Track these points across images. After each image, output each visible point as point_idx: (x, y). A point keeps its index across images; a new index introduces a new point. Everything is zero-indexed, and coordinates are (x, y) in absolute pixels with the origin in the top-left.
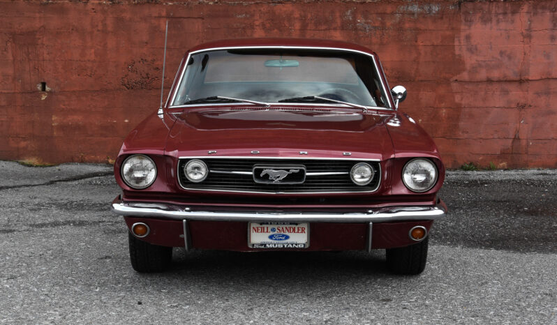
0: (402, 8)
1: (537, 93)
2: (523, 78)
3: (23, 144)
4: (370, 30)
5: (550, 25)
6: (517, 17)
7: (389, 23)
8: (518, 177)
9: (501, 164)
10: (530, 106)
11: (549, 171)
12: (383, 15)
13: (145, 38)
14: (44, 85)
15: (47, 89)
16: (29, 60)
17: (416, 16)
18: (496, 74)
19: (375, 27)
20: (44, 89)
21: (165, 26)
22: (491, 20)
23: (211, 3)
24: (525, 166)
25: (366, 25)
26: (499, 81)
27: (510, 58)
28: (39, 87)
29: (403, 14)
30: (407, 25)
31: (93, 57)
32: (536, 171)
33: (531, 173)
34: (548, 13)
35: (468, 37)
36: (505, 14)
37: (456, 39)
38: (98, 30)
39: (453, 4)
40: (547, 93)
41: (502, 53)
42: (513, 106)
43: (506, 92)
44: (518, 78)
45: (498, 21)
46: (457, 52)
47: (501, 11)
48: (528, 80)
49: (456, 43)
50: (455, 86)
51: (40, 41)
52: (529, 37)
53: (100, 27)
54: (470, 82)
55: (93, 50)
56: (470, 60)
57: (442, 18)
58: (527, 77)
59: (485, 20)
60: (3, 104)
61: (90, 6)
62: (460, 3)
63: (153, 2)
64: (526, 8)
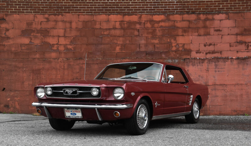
0: (165, 61)
1: (212, 90)
5: (215, 67)
6: (203, 64)
8: (207, 118)
11: (217, 116)
13: (78, 71)
16: (38, 79)
21: (85, 66)
22: (195, 65)
23: (101, 59)
24: (209, 115)
27: (202, 77)
31: (59, 78)
32: (213, 116)
33: (211, 117)
34: (213, 63)
36: (200, 63)
39: (182, 60)
40: (215, 89)
41: (199, 76)
45: (197, 65)
47: (198, 62)
48: (208, 85)
51: (42, 73)
52: (208, 71)
53: (62, 67)
55: (60, 75)
57: (179, 64)
58: (208, 84)
59: (193, 65)
60: (28, 94)
61: (59, 60)
62: (185, 59)
63: (81, 58)
64: (206, 61)
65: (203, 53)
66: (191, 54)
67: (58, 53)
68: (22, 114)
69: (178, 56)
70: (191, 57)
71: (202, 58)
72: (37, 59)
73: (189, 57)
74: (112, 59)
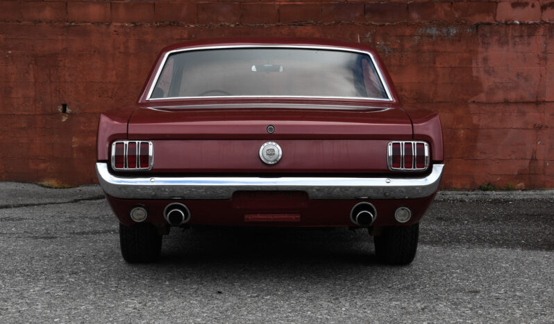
0: (420, 31)
2: (539, 99)
3: (42, 166)
4: (389, 52)
6: (533, 40)
7: (407, 45)
8: (537, 197)
9: (519, 185)
10: (547, 127)
12: (402, 37)
14: (64, 106)
15: (68, 110)
16: (51, 82)
17: (434, 38)
18: (513, 96)
19: (394, 49)
20: (64, 111)
22: (507, 43)
23: (232, 26)
24: (542, 187)
25: (385, 47)
26: (516, 103)
27: (526, 79)
28: (60, 109)
29: (422, 36)
30: (426, 48)
31: (114, 79)
33: (550, 193)
35: (485, 60)
36: (521, 36)
37: (474, 61)
38: (120, 52)
39: (471, 27)
41: (518, 75)
42: (530, 127)
43: (523, 114)
44: (534, 100)
45: (515, 44)
46: (475, 74)
47: (517, 34)
48: (544, 102)
49: (474, 65)
50: (472, 107)
51: (61, 63)
52: (545, 59)
53: (122, 49)
54: (488, 103)
55: (114, 72)
56: (487, 82)
57: (459, 41)
58: (543, 99)
59: (503, 42)
60: (24, 125)
61: (112, 28)
62: (477, 26)
63: (174, 24)
64: (541, 31)
65: (533, 6)
66: (498, 10)
67: (109, 5)
68: (8, 183)
69: (457, 16)
70: (498, 19)
71: (531, 22)
72: (47, 23)
73: (489, 19)
74: (266, 26)
